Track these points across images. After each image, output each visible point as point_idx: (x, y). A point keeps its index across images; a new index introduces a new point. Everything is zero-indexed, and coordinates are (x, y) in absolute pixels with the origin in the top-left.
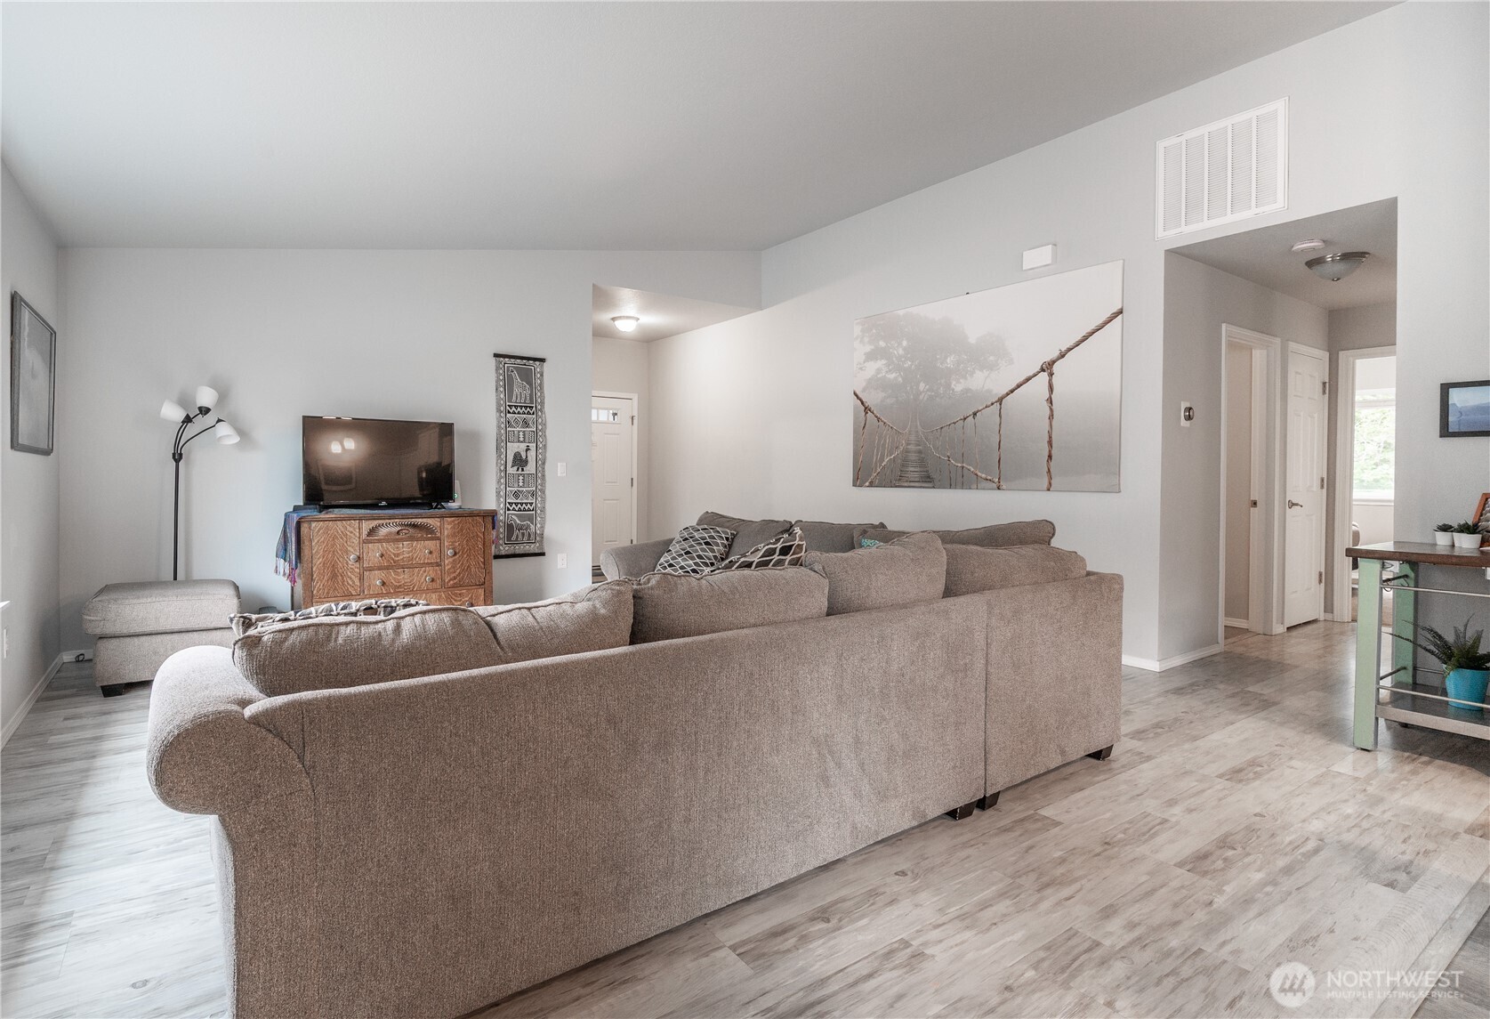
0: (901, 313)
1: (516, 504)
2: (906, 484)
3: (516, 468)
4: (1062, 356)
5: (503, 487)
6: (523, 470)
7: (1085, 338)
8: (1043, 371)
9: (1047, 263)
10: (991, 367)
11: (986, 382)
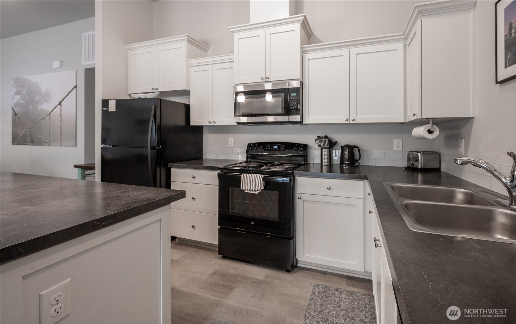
2: (26, 144)
4: (63, 100)
7: (68, 94)
8: (59, 104)
9: (58, 66)
10: (47, 102)
11: (46, 107)
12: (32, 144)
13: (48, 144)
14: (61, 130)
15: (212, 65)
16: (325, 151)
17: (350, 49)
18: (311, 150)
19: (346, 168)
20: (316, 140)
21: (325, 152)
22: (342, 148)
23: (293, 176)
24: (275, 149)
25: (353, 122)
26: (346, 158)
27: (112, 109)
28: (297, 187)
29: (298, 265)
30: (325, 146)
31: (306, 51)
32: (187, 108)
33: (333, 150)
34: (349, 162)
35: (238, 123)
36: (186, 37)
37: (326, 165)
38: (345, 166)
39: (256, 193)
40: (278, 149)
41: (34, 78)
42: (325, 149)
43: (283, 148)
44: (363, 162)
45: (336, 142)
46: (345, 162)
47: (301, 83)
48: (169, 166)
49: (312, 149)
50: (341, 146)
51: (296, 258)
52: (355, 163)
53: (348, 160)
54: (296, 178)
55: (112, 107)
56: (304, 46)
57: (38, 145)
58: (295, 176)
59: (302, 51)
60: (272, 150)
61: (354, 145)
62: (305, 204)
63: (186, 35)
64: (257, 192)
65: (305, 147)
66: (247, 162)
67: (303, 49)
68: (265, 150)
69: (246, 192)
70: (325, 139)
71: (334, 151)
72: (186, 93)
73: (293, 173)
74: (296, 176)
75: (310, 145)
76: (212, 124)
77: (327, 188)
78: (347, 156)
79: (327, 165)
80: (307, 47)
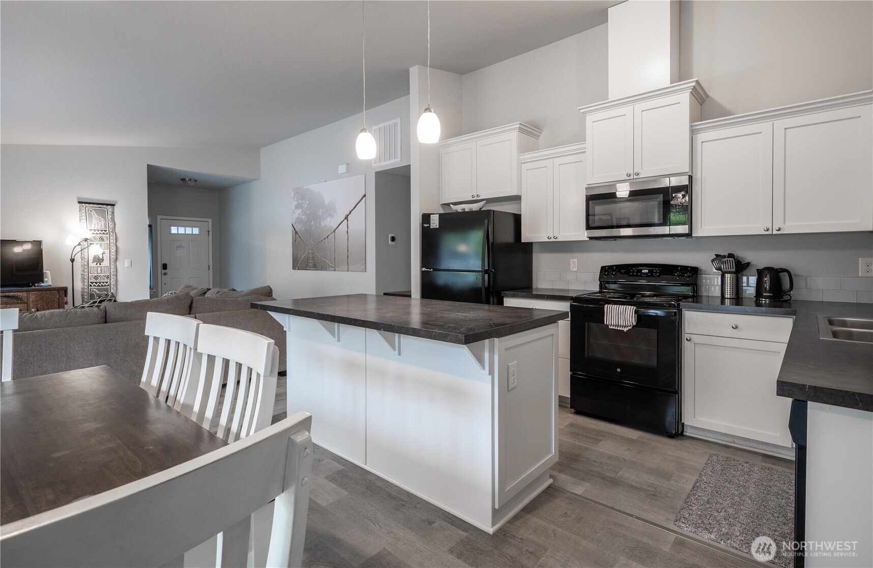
0: (306, 187)
1: (96, 283)
2: (309, 268)
3: (95, 263)
4: (350, 213)
5: (86, 274)
6: (100, 264)
7: (356, 206)
8: (345, 219)
9: (345, 172)
10: (331, 216)
11: (331, 222)
12: (314, 269)
13: (333, 269)
14: (348, 250)
15: (552, 160)
16: (729, 277)
17: (774, 122)
18: (704, 276)
19: (765, 303)
20: (713, 261)
21: (729, 279)
22: (760, 273)
23: (679, 310)
24: (644, 274)
25: (779, 232)
26: (766, 288)
27: (435, 225)
28: (685, 325)
29: (685, 433)
30: (730, 270)
31: (698, 130)
32: (517, 219)
33: (743, 275)
34: (772, 294)
35: (591, 238)
36: (518, 126)
37: (730, 298)
38: (764, 300)
39: (625, 330)
40: (649, 274)
41: (315, 188)
42: (729, 275)
43: (658, 273)
44: (798, 294)
45: (748, 264)
46: (764, 294)
47: (691, 178)
48: (502, 295)
49: (705, 274)
50: (758, 270)
51: (683, 422)
52: (783, 295)
53: (770, 291)
54: (683, 312)
55: (435, 222)
56: (695, 124)
57: (322, 270)
58: (681, 309)
59: (692, 130)
60: (640, 276)
61: (781, 267)
62: (696, 348)
63: (519, 122)
64: (627, 329)
65: (695, 271)
66: (600, 292)
67: (694, 128)
68: (629, 275)
69: (612, 328)
70: (729, 259)
71: (745, 279)
72: (517, 199)
73: (679, 305)
74: (683, 309)
75: (702, 268)
76: (551, 240)
77: (733, 327)
78: (767, 286)
79: (732, 299)
80: (700, 124)
